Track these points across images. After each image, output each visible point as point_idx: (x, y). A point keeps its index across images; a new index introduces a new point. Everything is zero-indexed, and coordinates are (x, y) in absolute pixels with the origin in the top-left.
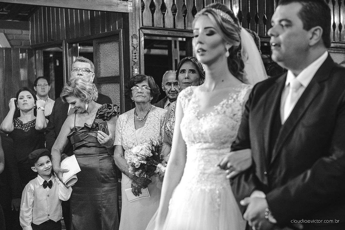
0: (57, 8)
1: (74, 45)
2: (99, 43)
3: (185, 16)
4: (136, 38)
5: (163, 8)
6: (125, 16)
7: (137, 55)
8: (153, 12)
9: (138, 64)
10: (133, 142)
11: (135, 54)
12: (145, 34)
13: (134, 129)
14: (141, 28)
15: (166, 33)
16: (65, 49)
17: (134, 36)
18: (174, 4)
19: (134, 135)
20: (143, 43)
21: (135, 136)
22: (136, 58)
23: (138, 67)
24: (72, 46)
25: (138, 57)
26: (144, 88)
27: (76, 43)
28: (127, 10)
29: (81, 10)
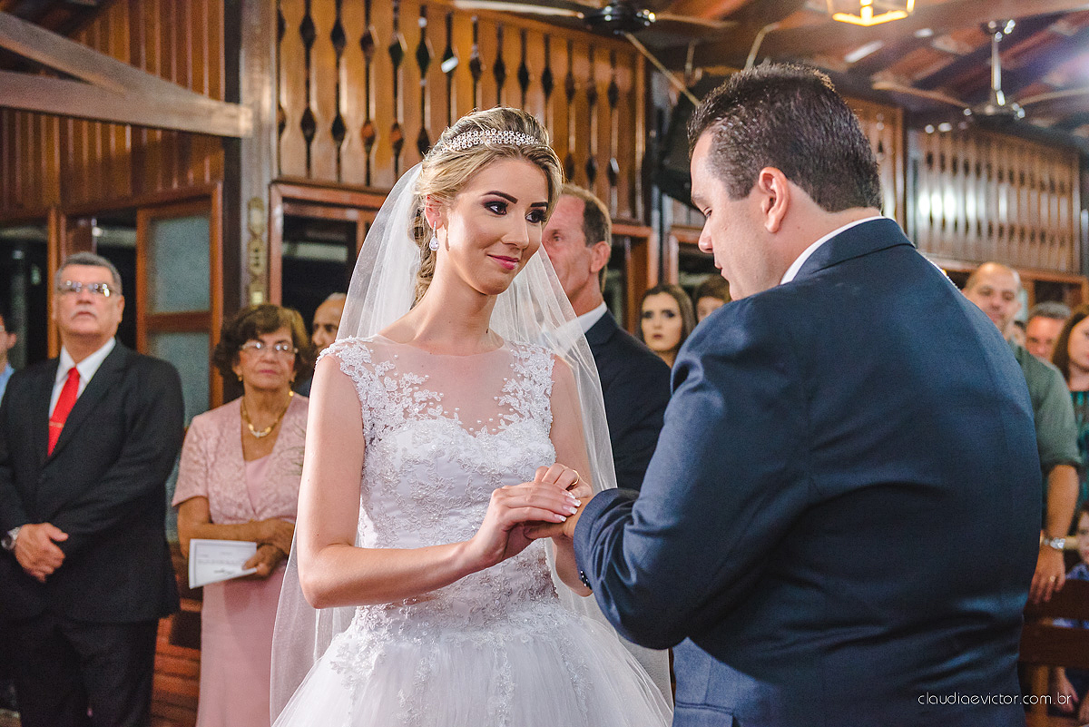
0: (37, 113)
1: (82, 223)
2: (154, 221)
3: (397, 156)
4: (260, 207)
5: (339, 129)
6: (230, 145)
7: (262, 254)
8: (309, 140)
9: (264, 282)
10: (239, 500)
11: (256, 251)
12: (286, 200)
13: (242, 463)
14: (275, 182)
15: (345, 197)
16: (56, 234)
17: (256, 202)
18: (368, 122)
19: (239, 479)
20: (278, 223)
21: (245, 483)
22: (257, 265)
23: (263, 287)
24: (76, 226)
25: (263, 262)
26: (278, 347)
27: (88, 217)
28: (237, 129)
29: (106, 122)
